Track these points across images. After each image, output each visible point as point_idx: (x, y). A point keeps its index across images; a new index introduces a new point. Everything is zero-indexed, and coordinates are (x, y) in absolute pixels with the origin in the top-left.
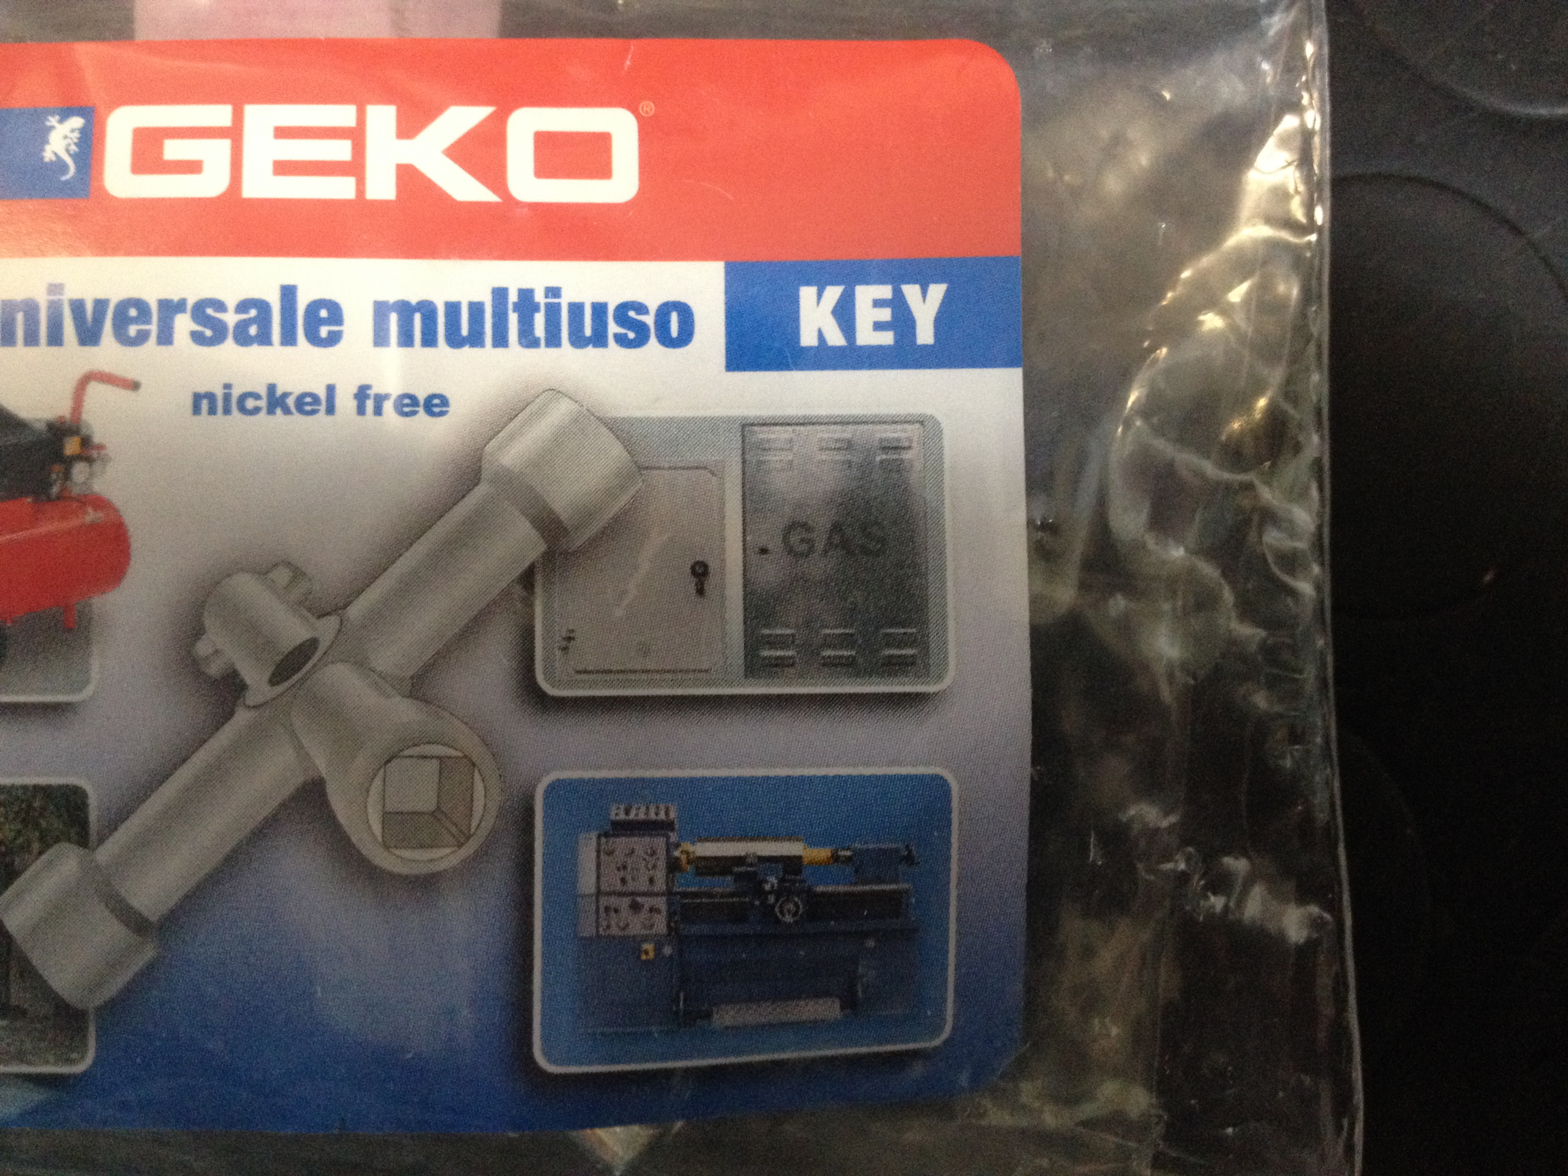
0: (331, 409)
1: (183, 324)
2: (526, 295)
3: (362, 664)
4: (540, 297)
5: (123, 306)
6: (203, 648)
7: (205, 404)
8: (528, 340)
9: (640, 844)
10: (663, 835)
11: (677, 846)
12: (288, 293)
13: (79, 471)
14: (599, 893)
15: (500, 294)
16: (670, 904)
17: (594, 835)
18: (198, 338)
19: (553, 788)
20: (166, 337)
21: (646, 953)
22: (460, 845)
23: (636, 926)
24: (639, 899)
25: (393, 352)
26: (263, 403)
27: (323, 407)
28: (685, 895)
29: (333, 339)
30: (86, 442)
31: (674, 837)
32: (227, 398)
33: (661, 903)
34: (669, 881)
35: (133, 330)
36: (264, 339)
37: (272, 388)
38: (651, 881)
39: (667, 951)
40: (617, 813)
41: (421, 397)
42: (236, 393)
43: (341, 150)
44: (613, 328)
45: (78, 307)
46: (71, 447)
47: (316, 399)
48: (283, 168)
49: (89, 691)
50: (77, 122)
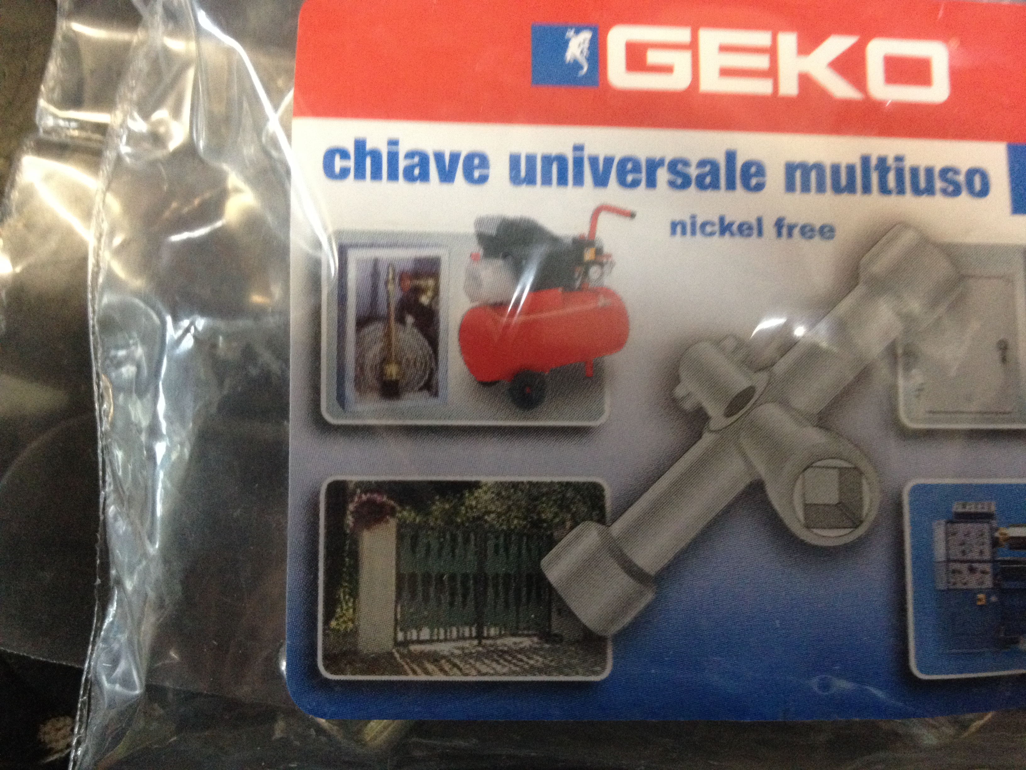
0: (760, 233)
1: (663, 175)
2: (882, 161)
3: (785, 404)
4: (890, 162)
5: (623, 162)
6: (680, 391)
7: (679, 229)
8: (884, 190)
9: (973, 528)
10: (988, 523)
11: (997, 530)
12: (731, 157)
13: (594, 272)
14: (948, 561)
15: (865, 160)
16: (994, 569)
17: (943, 522)
18: (672, 184)
19: (916, 489)
20: (652, 183)
21: (980, 600)
22: (857, 527)
23: (972, 582)
24: (975, 565)
25: (798, 196)
26: (717, 228)
27: (755, 232)
28: (1004, 562)
29: (759, 187)
30: (599, 252)
31: (994, 523)
32: (693, 225)
33: (987, 567)
34: (993, 554)
35: (630, 178)
36: (715, 185)
37: (722, 219)
38: (981, 552)
39: (994, 599)
40: (957, 508)
41: (817, 226)
42: (699, 221)
44: (939, 184)
45: (594, 161)
46: (589, 255)
47: (750, 228)
48: (726, 72)
49: (602, 420)
50: (586, 35)
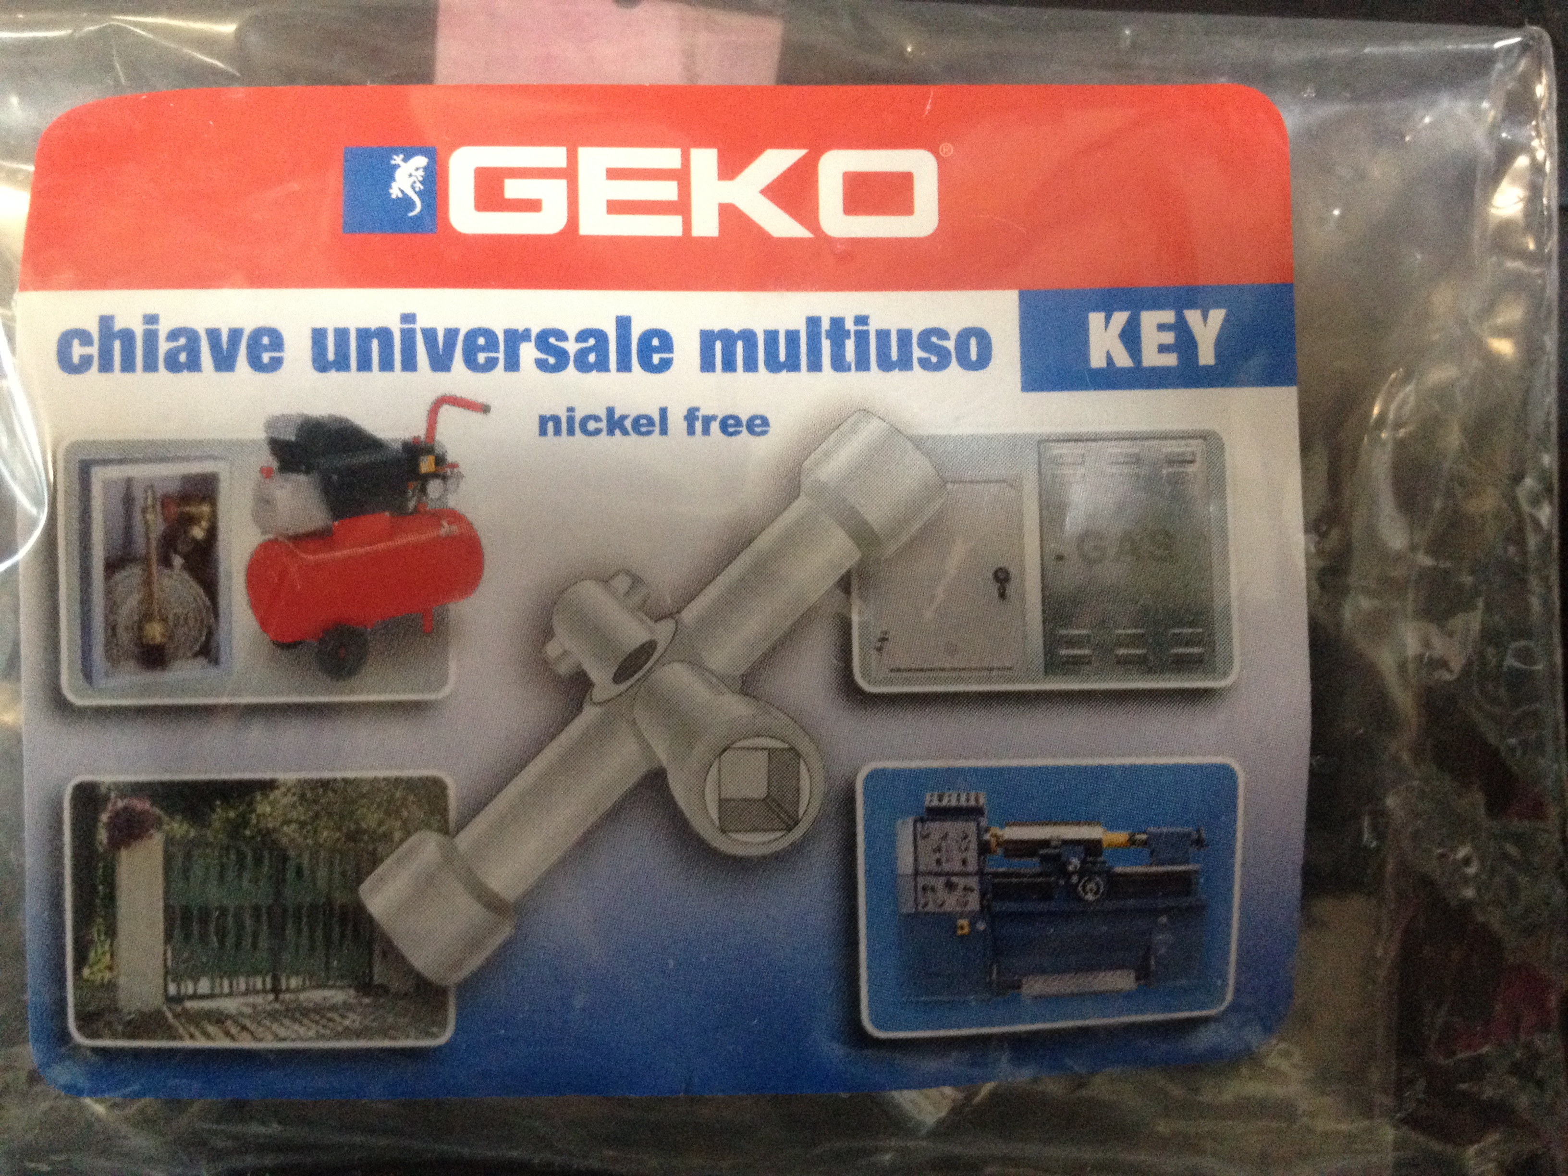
0: (664, 431)
1: (528, 352)
2: (837, 323)
3: (696, 664)
4: (850, 325)
5: (473, 334)
6: (553, 649)
7: (550, 426)
8: (839, 364)
9: (955, 828)
10: (974, 820)
11: (987, 830)
12: (623, 324)
13: (434, 488)
14: (916, 873)
15: (813, 322)
16: (981, 883)
17: (910, 821)
18: (541, 365)
19: (873, 776)
20: (513, 364)
21: (962, 928)
22: (789, 829)
23: (951, 903)
24: (954, 879)
25: (719, 376)
26: (603, 425)
27: (657, 429)
28: (996, 875)
29: (665, 365)
30: (440, 460)
31: (984, 822)
32: (571, 420)
33: (973, 882)
34: (981, 862)
35: (481, 357)
36: (602, 366)
37: (610, 411)
38: (964, 862)
39: (981, 926)
40: (931, 800)
41: (744, 418)
42: (578, 416)
43: (668, 191)
44: (917, 353)
45: (430, 335)
46: (426, 465)
47: (650, 422)
48: (616, 207)
49: (447, 690)
50: (421, 161)
